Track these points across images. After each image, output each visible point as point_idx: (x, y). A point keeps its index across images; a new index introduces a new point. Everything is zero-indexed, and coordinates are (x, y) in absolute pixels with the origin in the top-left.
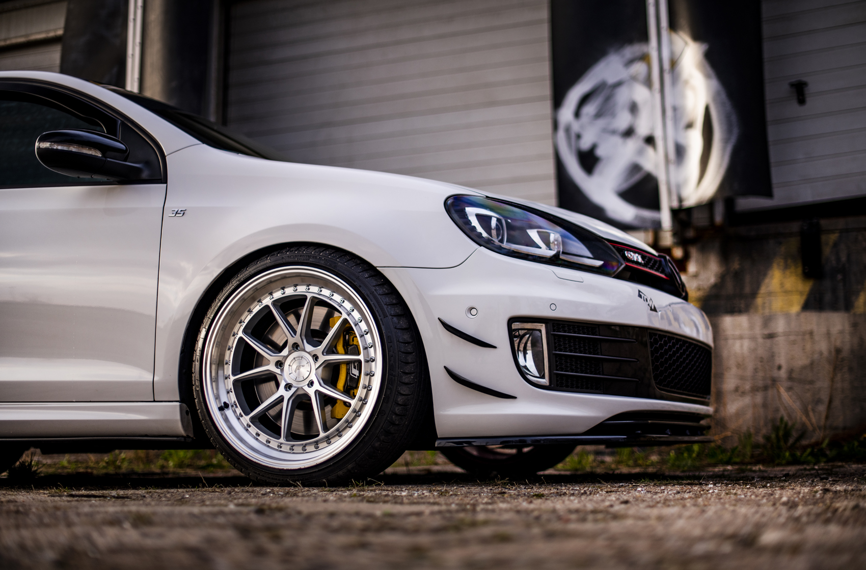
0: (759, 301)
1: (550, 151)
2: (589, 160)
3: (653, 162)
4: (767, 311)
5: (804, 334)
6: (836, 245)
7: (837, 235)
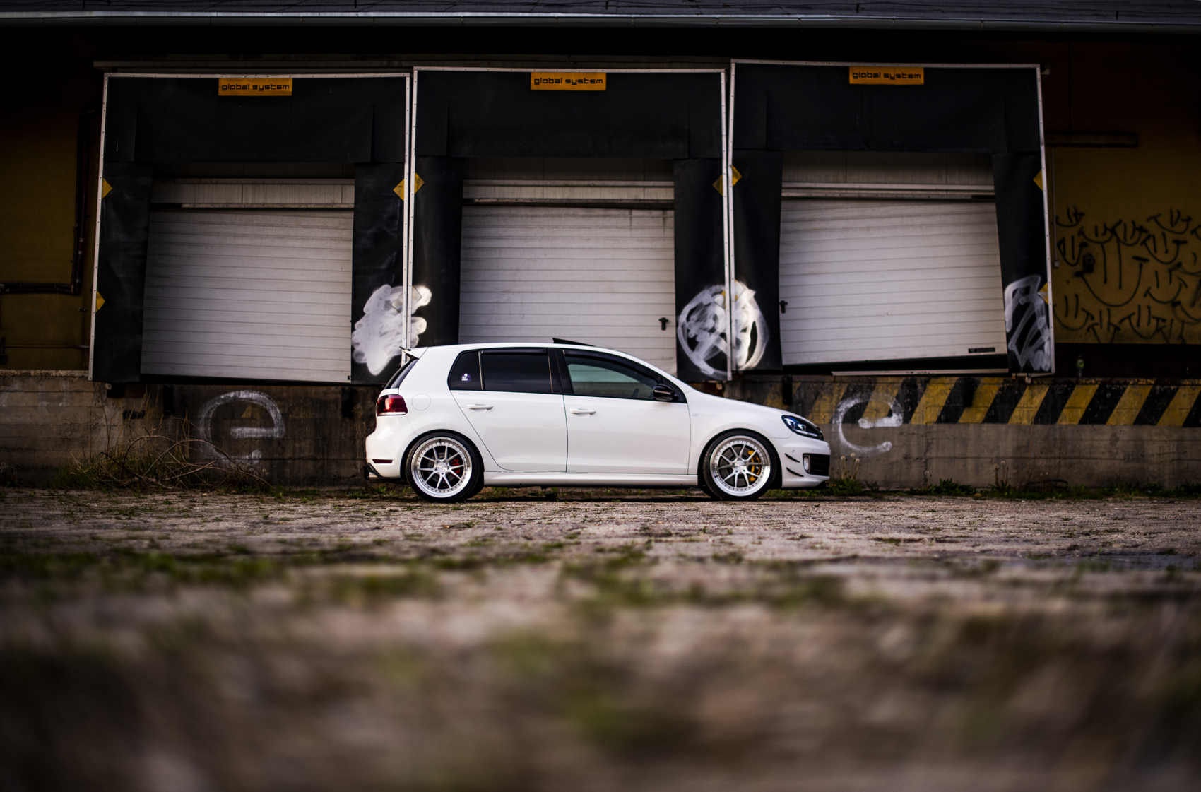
1: (675, 336)
2: (693, 343)
3: (723, 346)
6: (799, 389)
7: (800, 383)
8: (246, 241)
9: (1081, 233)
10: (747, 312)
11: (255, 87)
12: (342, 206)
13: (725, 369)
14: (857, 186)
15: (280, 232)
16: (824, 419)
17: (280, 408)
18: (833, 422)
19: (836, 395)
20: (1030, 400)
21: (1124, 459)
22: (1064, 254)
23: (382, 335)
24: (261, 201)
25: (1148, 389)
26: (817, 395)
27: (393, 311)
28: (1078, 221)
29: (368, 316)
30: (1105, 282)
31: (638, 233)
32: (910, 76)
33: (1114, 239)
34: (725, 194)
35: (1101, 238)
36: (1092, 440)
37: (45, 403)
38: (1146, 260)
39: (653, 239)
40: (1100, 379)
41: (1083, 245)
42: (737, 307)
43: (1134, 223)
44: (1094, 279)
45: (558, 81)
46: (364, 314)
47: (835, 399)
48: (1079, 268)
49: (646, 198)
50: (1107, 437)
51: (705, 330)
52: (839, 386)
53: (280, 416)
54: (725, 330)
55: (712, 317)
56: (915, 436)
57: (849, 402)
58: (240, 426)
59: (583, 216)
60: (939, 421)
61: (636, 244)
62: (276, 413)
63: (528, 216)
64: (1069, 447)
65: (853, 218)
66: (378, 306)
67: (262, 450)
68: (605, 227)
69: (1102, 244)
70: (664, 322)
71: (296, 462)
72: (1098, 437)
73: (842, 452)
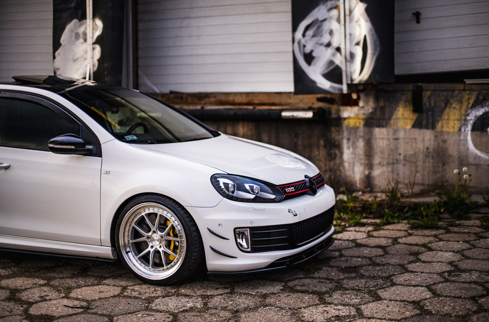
0: (392, 122)
2: (309, 58)
3: (339, 60)
4: (395, 127)
5: (412, 139)
6: (429, 97)
7: (430, 92)
10: (360, 26)
13: (340, 82)
16: (453, 127)
18: (463, 130)
19: (465, 104)
23: (75, 60)
26: (447, 103)
27: (81, 40)
29: (64, 46)
42: (351, 20)
46: (61, 45)
47: (464, 107)
51: (321, 44)
52: (469, 94)
54: (340, 44)
55: (328, 31)
57: (478, 110)
66: (71, 37)
73: (471, 160)
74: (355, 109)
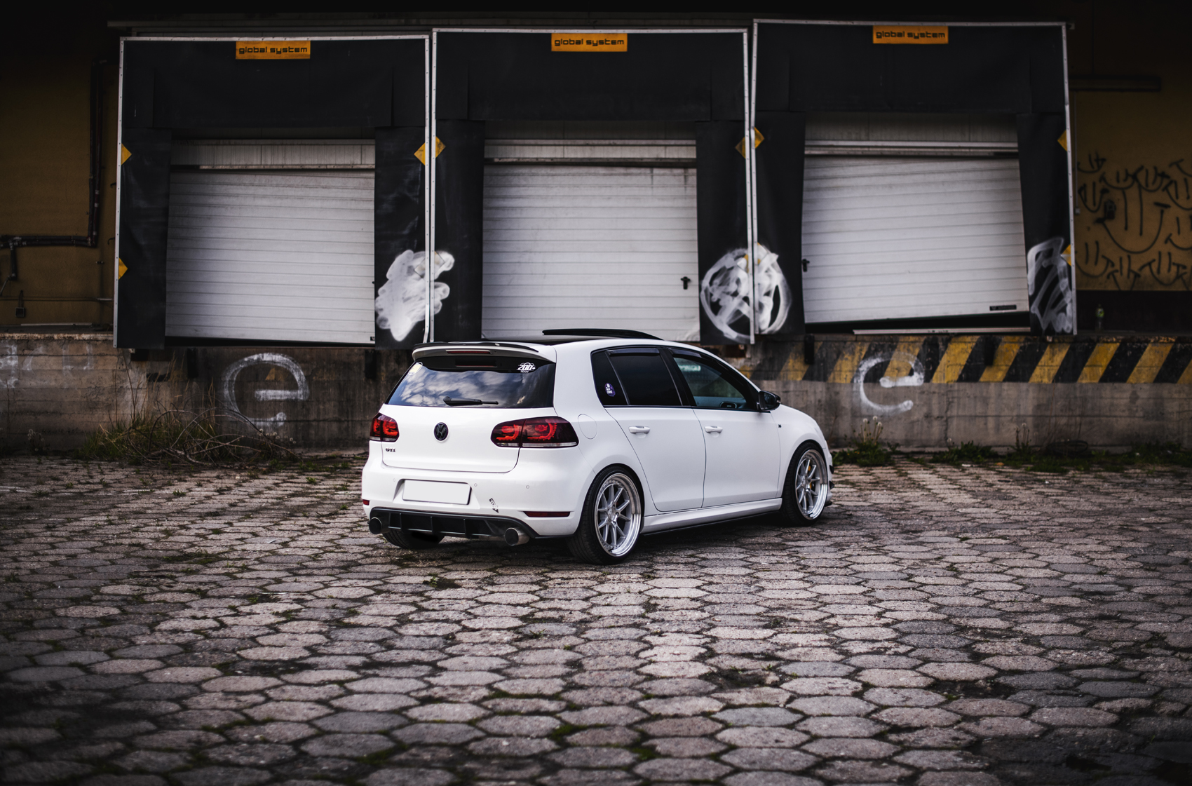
0: (782, 374)
2: (716, 308)
3: (746, 310)
4: (785, 379)
6: (821, 348)
7: (822, 343)
8: (265, 202)
9: (1102, 179)
10: (770, 275)
11: (273, 50)
12: (362, 167)
13: (748, 333)
14: (880, 144)
15: (300, 192)
16: (846, 379)
17: (303, 370)
18: (855, 381)
19: (857, 355)
20: (1051, 359)
21: (1144, 417)
22: (1085, 201)
23: (406, 300)
24: (280, 162)
25: (1169, 347)
26: (839, 354)
27: (416, 276)
28: (1099, 167)
29: (391, 282)
30: (1126, 228)
31: (659, 192)
32: (935, 35)
33: (1136, 185)
34: (747, 156)
35: (1122, 185)
36: (1113, 398)
37: (69, 367)
38: (1167, 206)
39: (675, 198)
40: (1121, 337)
41: (1104, 191)
42: (760, 270)
43: (1155, 168)
44: (1115, 225)
45: (579, 42)
46: (387, 280)
47: (856, 358)
48: (1100, 214)
49: (668, 156)
50: (1127, 395)
51: (728, 293)
52: (861, 345)
53: (304, 378)
54: (748, 294)
55: (735, 280)
56: (936, 395)
57: (871, 362)
58: (264, 389)
59: (605, 175)
60: (960, 379)
61: (657, 203)
62: (300, 375)
63: (548, 175)
64: (1089, 406)
65: (875, 175)
66: (401, 271)
67: (286, 412)
68: (626, 186)
69: (1123, 190)
70: (686, 281)
71: (321, 424)
72: (1118, 397)
73: (864, 412)
74: (741, 361)
